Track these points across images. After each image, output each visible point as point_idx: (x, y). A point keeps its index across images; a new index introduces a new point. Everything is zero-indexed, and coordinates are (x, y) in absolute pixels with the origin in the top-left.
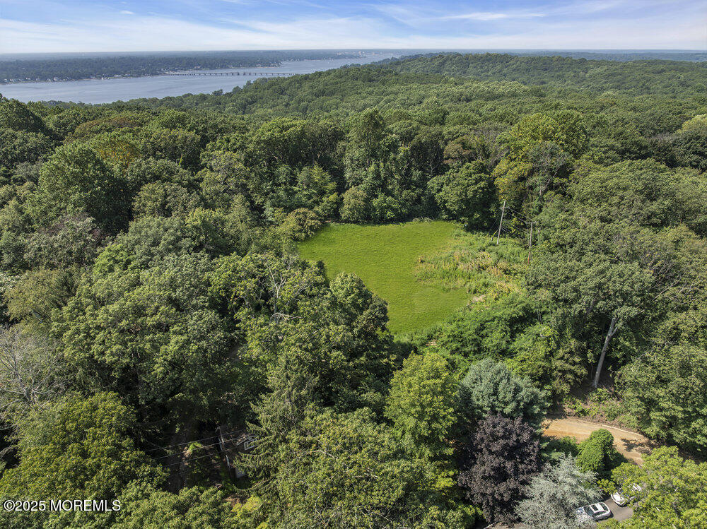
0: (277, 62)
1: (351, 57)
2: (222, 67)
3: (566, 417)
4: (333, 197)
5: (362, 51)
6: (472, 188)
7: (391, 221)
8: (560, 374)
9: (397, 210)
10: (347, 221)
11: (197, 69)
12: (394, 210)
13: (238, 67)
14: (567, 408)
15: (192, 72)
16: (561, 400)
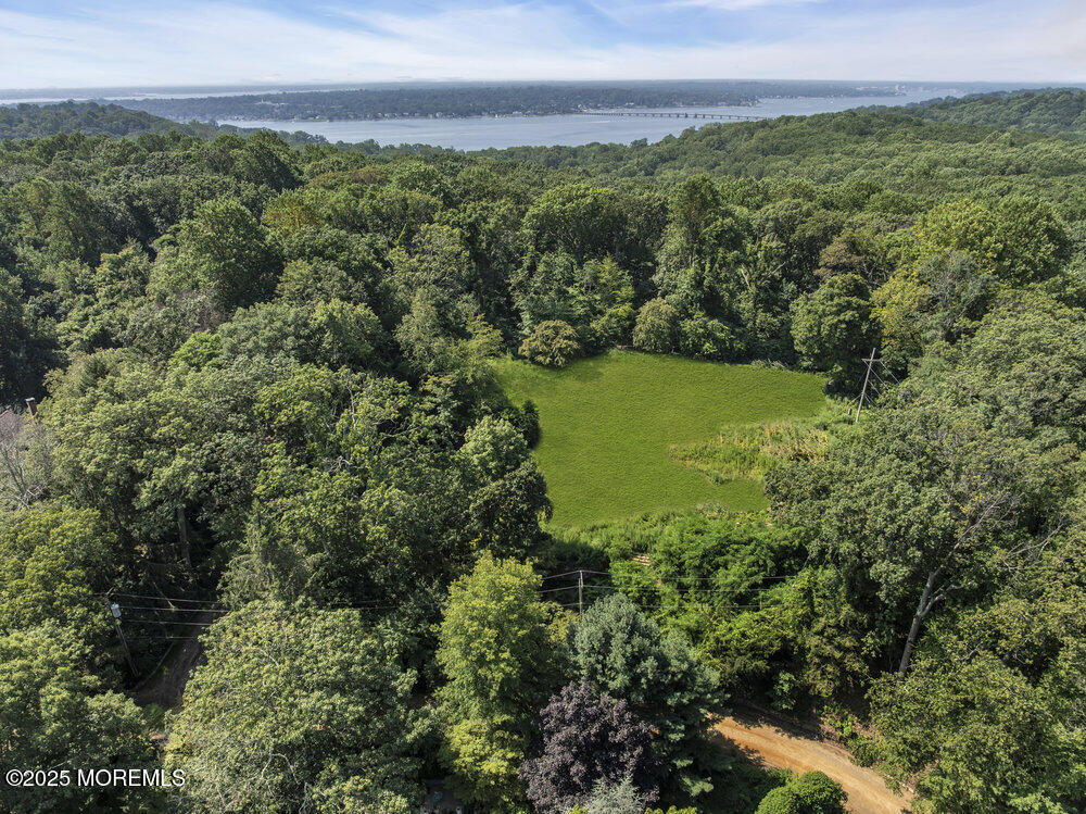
0: (753, 99)
1: (879, 94)
2: (666, 105)
3: (821, 739)
4: (623, 310)
5: (901, 84)
6: (829, 320)
7: (710, 358)
8: (817, 660)
9: (724, 341)
10: (639, 349)
11: (629, 107)
12: (716, 341)
13: (690, 105)
14: (827, 724)
15: (620, 110)
16: (820, 707)
